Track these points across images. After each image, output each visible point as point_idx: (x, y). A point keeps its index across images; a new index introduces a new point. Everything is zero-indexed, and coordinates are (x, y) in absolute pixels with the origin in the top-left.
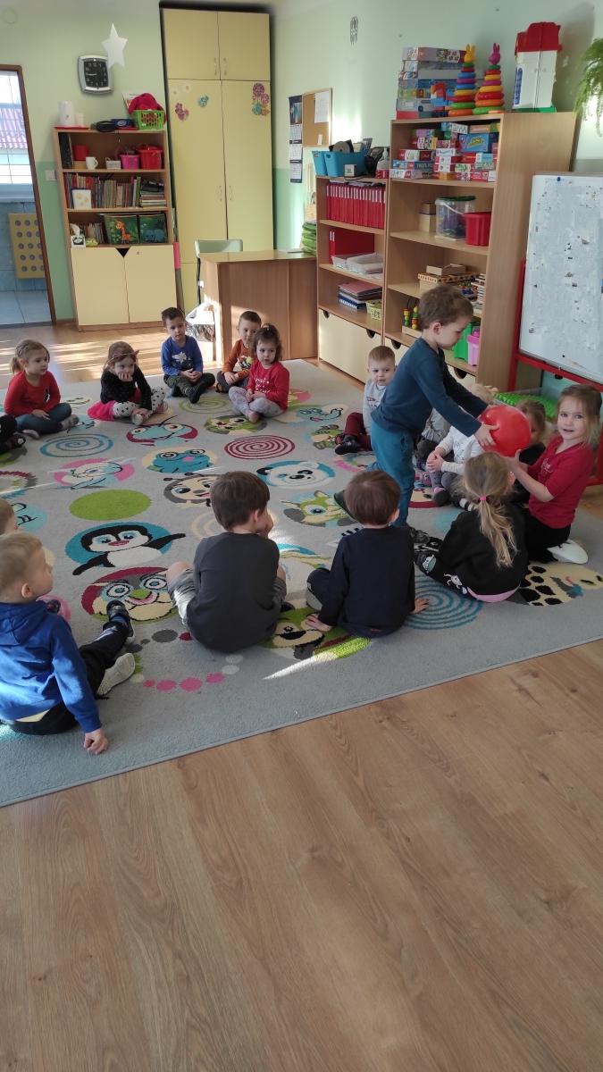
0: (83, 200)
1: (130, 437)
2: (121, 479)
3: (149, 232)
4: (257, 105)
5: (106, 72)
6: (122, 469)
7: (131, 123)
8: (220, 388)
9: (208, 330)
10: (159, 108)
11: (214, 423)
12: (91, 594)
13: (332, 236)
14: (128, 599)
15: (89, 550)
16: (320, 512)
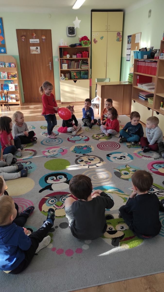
0: (65, 67)
1: (68, 139)
2: (63, 155)
3: (83, 76)
4: (118, 38)
5: (74, 30)
6: (64, 151)
7: (80, 45)
8: (98, 124)
9: (97, 105)
10: (89, 40)
11: (95, 136)
12: (43, 201)
13: (138, 77)
14: (55, 205)
15: (46, 182)
16: (127, 174)
